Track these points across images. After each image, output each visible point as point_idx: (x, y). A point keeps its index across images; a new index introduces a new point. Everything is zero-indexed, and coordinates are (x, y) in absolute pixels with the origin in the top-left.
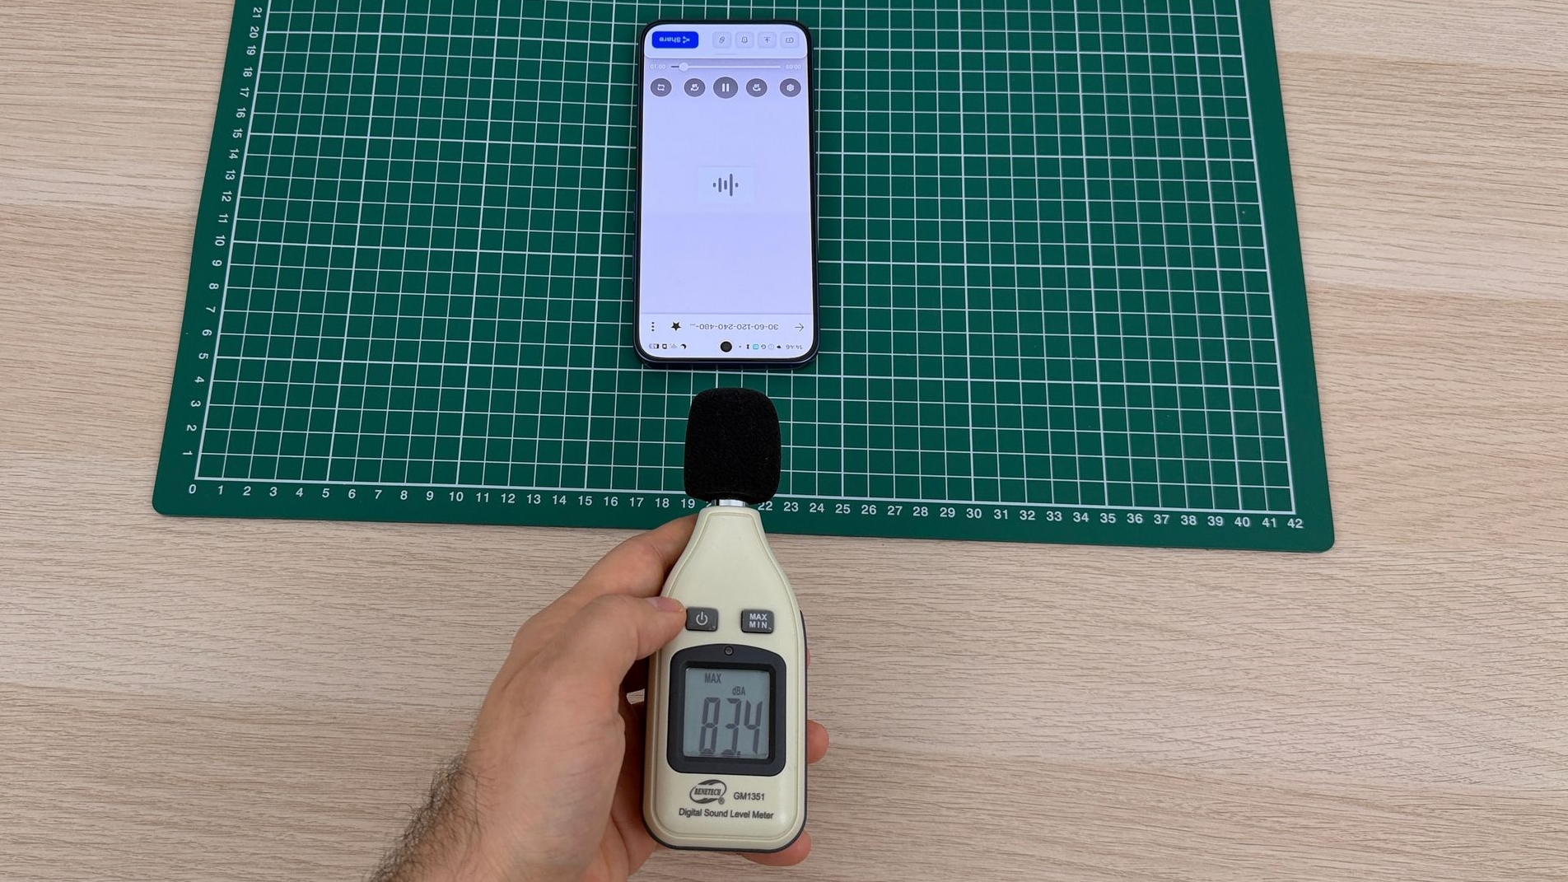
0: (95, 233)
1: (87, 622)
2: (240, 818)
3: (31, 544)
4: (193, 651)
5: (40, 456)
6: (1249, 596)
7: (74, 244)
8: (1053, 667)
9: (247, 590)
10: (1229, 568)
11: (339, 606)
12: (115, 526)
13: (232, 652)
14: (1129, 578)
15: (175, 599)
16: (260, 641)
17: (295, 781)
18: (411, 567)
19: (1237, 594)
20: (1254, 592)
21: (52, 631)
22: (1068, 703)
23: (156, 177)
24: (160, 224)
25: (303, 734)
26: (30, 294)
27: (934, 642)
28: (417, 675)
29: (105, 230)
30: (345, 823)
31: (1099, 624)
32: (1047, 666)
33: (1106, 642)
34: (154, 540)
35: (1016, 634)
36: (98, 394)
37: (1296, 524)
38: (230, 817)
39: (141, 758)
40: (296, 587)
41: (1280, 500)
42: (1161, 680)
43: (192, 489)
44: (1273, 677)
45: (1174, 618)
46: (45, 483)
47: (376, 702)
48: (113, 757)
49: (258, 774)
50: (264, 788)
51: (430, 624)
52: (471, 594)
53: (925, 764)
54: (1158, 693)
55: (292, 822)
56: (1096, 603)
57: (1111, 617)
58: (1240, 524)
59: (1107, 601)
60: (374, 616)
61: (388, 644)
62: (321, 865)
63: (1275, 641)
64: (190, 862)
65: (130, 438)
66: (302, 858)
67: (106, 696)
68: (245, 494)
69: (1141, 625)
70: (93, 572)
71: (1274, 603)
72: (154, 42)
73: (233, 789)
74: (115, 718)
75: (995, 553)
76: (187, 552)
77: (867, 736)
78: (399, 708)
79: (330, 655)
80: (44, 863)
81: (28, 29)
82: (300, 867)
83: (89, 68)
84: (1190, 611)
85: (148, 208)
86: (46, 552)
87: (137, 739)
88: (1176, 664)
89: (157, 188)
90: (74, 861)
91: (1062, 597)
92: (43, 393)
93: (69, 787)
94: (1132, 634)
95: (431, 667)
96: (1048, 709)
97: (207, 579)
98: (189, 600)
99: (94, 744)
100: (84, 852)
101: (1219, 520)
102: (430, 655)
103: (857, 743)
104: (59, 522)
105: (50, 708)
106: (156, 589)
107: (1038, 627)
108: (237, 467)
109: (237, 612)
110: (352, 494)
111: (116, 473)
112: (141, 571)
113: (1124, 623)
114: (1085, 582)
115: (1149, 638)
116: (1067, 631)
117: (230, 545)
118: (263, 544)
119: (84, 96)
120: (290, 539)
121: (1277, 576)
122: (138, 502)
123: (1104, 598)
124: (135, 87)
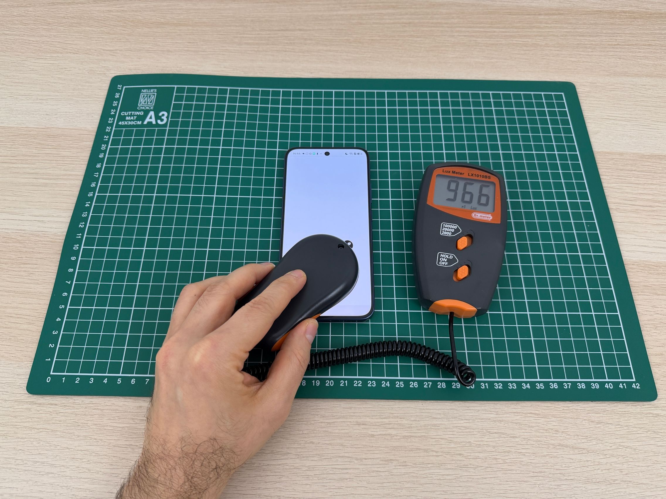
0: (15, 244)
4: (41, 473)
6: (617, 427)
7: (4, 250)
8: (518, 472)
9: (73, 437)
10: (605, 411)
11: (122, 446)
12: (6, 400)
13: (63, 474)
14: (554, 419)
15: (34, 443)
16: (78, 467)
19: (610, 426)
20: (619, 425)
23: (49, 216)
24: (48, 239)
27: (453, 460)
29: (20, 243)
31: (540, 446)
32: (514, 472)
33: (544, 456)
34: (26, 409)
35: (497, 454)
36: (6, 328)
37: (636, 386)
40: (100, 435)
41: (626, 374)
42: (576, 478)
43: (49, 380)
44: (635, 473)
45: (579, 441)
54: (575, 485)
56: (538, 434)
57: (546, 442)
58: (608, 387)
59: (543, 433)
63: (633, 452)
65: (20, 352)
68: (76, 382)
69: (562, 445)
71: (630, 430)
72: (55, 152)
75: (483, 407)
76: (43, 415)
84: (587, 436)
85: (43, 232)
88: (583, 468)
89: (49, 222)
91: (519, 431)
94: (558, 451)
97: (52, 431)
98: (41, 443)
101: (597, 385)
106: (24, 437)
107: (508, 449)
108: (73, 367)
109: (67, 450)
110: (133, 381)
111: (10, 371)
112: (17, 427)
113: (553, 445)
114: (530, 422)
115: (567, 453)
116: (523, 451)
117: (66, 411)
118: (84, 410)
119: (18, 178)
120: (99, 407)
121: (630, 415)
122: (19, 387)
123: (541, 431)
124: (43, 173)
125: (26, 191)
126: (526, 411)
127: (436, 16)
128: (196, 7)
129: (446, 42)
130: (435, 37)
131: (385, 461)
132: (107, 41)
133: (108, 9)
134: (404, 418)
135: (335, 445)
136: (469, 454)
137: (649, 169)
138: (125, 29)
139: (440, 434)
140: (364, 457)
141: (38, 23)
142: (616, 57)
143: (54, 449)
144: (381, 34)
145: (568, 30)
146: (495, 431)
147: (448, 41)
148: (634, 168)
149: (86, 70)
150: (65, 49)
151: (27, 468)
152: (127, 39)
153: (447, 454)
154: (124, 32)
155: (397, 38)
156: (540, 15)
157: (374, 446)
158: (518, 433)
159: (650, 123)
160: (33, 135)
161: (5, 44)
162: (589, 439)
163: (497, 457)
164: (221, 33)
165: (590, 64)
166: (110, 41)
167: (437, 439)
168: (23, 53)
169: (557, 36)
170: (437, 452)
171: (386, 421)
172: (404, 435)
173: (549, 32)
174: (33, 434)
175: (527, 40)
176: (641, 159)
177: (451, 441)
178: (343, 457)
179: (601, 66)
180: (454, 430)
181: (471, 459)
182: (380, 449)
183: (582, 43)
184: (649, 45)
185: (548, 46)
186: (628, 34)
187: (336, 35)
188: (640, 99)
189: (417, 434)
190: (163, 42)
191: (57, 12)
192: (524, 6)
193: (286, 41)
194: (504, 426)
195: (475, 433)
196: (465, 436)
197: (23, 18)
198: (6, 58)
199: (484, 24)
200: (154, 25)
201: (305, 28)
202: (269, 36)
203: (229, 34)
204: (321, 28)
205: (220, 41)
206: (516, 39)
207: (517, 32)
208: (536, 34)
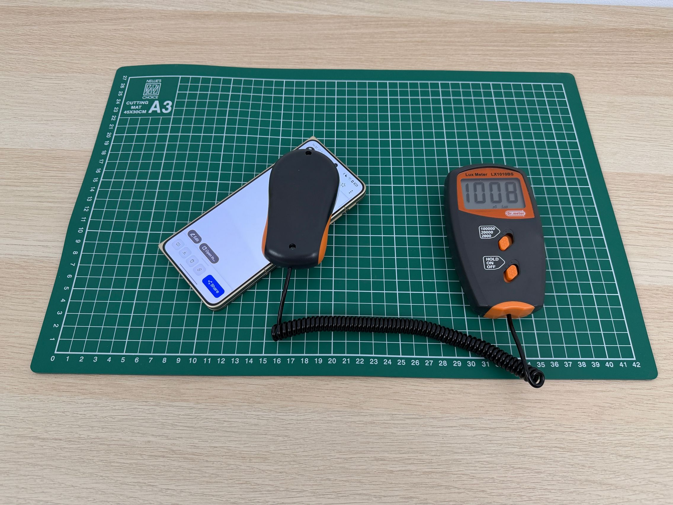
7: (6, 276)
9: (79, 474)
10: (632, 445)
11: (130, 484)
12: (8, 435)
14: (579, 453)
15: (38, 481)
18: (173, 459)
19: (639, 461)
20: (648, 459)
27: (476, 497)
31: (567, 482)
33: (571, 492)
34: (29, 444)
35: (521, 490)
40: (107, 472)
45: (607, 476)
51: (183, 494)
52: (207, 475)
57: (573, 477)
59: (569, 468)
60: (150, 490)
63: (664, 488)
65: (23, 383)
69: (589, 481)
71: (659, 465)
76: (47, 451)
83: (27, 188)
84: (615, 471)
91: (544, 466)
94: (585, 487)
97: (57, 467)
98: (45, 481)
106: (27, 474)
107: (533, 485)
109: (72, 488)
111: (13, 404)
112: (19, 463)
113: (580, 481)
114: (555, 456)
115: (595, 489)
116: (549, 487)
117: (71, 446)
118: (90, 445)
119: (22, 201)
120: (106, 443)
121: (659, 449)
122: (22, 421)
123: (567, 466)
124: (48, 197)
125: (30, 215)
126: (551, 445)
127: (449, 34)
128: (205, 26)
129: (460, 61)
130: (449, 56)
131: (405, 498)
133: (115, 27)
134: (424, 453)
135: (353, 482)
136: (492, 491)
138: (132, 48)
139: (461, 470)
140: (383, 495)
141: (43, 42)
142: (633, 76)
143: (58, 487)
144: (393, 53)
145: (583, 49)
146: (519, 466)
147: (462, 60)
148: (655, 190)
149: (92, 90)
150: (71, 69)
153: (470, 491)
154: (131, 51)
155: (409, 57)
156: (554, 33)
157: (393, 482)
158: (543, 468)
160: (37, 157)
161: (10, 63)
162: (617, 474)
163: (522, 494)
164: (230, 52)
165: (607, 83)
166: (116, 60)
167: (459, 475)
168: (27, 72)
169: (573, 54)
170: (459, 489)
171: (406, 456)
172: (424, 470)
173: (564, 50)
174: (36, 471)
175: (543, 58)
176: (662, 181)
177: (473, 476)
178: (360, 494)
179: (618, 84)
180: (476, 465)
181: (494, 497)
182: (400, 486)
183: (599, 61)
184: (667, 63)
185: (564, 65)
186: (646, 52)
187: (347, 54)
188: (659, 119)
189: (438, 470)
191: (63, 31)
192: (538, 24)
193: (296, 61)
194: (529, 460)
195: (498, 468)
196: (488, 472)
197: (28, 37)
198: (10, 78)
199: (498, 42)
200: (162, 44)
201: (316, 47)
202: (279, 55)
203: (239, 53)
204: (332, 47)
205: (229, 60)
206: (531, 58)
207: (531, 51)
208: (552, 52)
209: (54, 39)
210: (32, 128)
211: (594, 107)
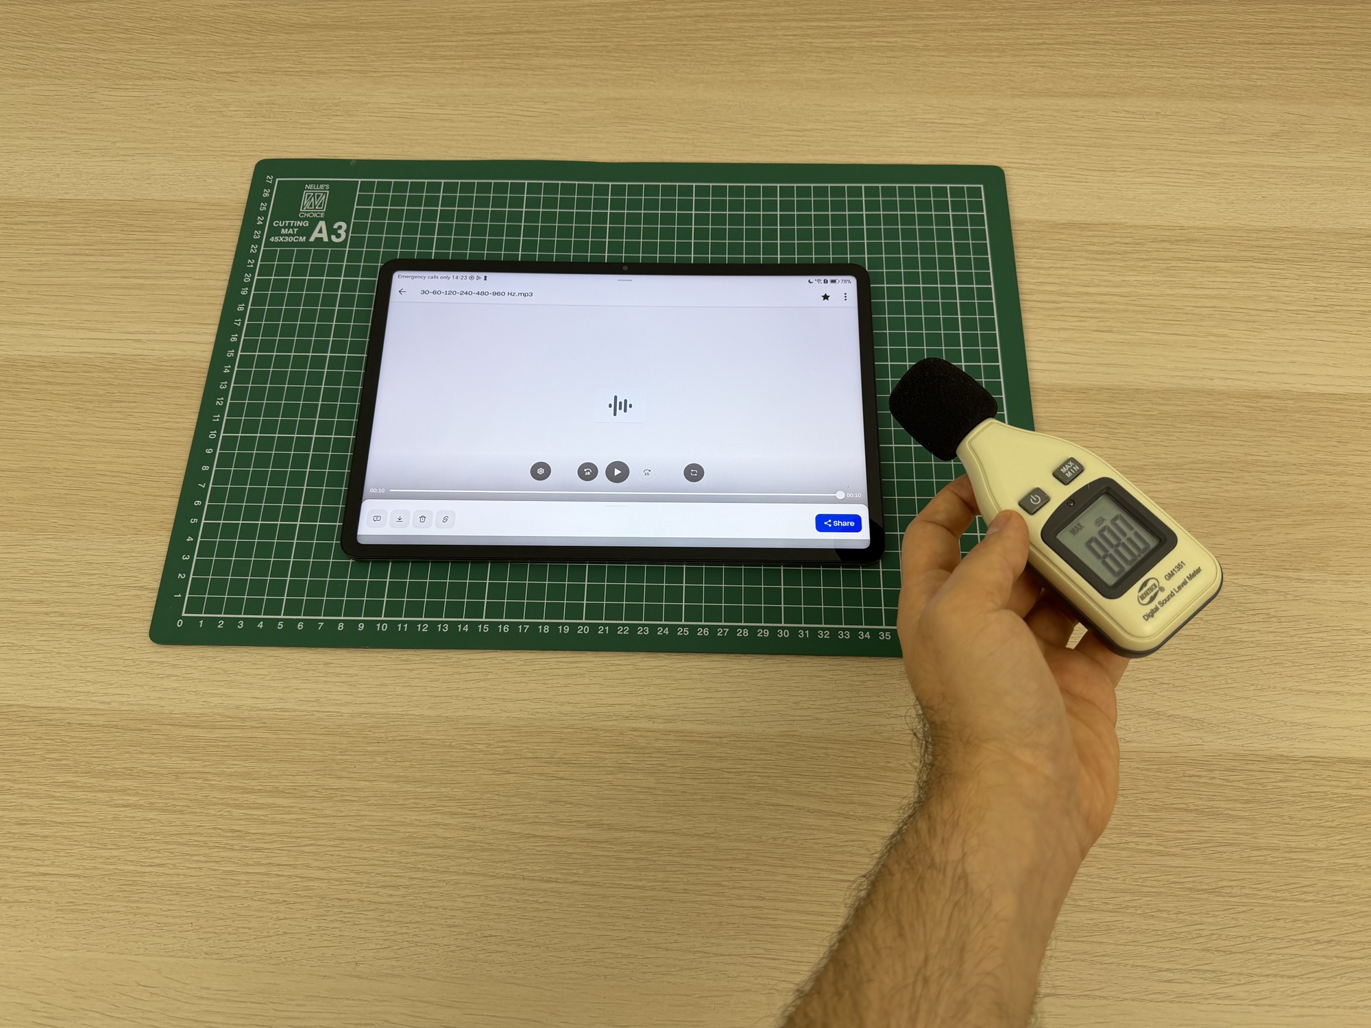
0: (101, 374)
1: (80, 658)
2: (191, 800)
3: (41, 602)
4: (160, 676)
5: (52, 536)
7: (86, 383)
12: (105, 586)
13: (189, 676)
17: (233, 770)
21: (54, 665)
22: (820, 690)
23: (149, 333)
25: (240, 735)
26: (50, 419)
28: (327, 690)
29: (109, 372)
30: (270, 800)
36: (98, 490)
38: (182, 799)
39: (117, 757)
46: (56, 557)
47: (295, 710)
48: (95, 757)
49: (205, 766)
50: (210, 776)
53: (712, 740)
55: (230, 802)
61: (306, 667)
62: (249, 833)
64: (150, 834)
66: (236, 828)
67: (93, 712)
70: (86, 620)
72: (151, 237)
73: (186, 778)
74: (98, 728)
77: (669, 721)
78: (313, 715)
79: (262, 676)
80: (39, 838)
81: (59, 231)
82: (233, 835)
83: (103, 257)
85: (140, 355)
86: (52, 607)
87: (114, 743)
89: (148, 341)
90: (61, 837)
92: (57, 491)
93: (61, 781)
95: (338, 684)
96: (804, 696)
99: (81, 748)
100: (69, 829)
102: (338, 675)
103: (661, 726)
104: (63, 584)
105: (50, 723)
106: (134, 631)
111: (108, 547)
119: (98, 277)
122: (122, 568)
124: (136, 270)
125: (111, 297)
129: (763, 46)
130: (746, 39)
132: (222, 57)
137: (1061, 245)
138: (250, 36)
141: (109, 28)
142: (1037, 64)
144: (659, 35)
145: (965, 21)
147: (768, 44)
149: (191, 106)
150: (156, 72)
151: (139, 671)
152: (252, 53)
154: (248, 41)
155: (684, 43)
159: (1075, 172)
160: (115, 211)
161: (61, 65)
164: (402, 40)
165: (993, 77)
166: (225, 57)
168: (89, 80)
169: (946, 31)
173: (933, 24)
175: (896, 39)
176: (1051, 230)
179: (1010, 80)
183: (985, 42)
184: (1095, 43)
185: (928, 50)
186: (1065, 24)
187: (586, 38)
188: (1064, 134)
190: (310, 58)
191: (139, 10)
193: (506, 52)
197: (86, 21)
198: (63, 89)
199: (828, 13)
200: (294, 28)
201: (537, 29)
202: (479, 43)
203: (416, 41)
204: (563, 28)
205: (401, 53)
206: (878, 39)
207: (880, 26)
208: (911, 29)
209: (126, 24)
210: (104, 168)
211: (966, 117)
